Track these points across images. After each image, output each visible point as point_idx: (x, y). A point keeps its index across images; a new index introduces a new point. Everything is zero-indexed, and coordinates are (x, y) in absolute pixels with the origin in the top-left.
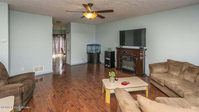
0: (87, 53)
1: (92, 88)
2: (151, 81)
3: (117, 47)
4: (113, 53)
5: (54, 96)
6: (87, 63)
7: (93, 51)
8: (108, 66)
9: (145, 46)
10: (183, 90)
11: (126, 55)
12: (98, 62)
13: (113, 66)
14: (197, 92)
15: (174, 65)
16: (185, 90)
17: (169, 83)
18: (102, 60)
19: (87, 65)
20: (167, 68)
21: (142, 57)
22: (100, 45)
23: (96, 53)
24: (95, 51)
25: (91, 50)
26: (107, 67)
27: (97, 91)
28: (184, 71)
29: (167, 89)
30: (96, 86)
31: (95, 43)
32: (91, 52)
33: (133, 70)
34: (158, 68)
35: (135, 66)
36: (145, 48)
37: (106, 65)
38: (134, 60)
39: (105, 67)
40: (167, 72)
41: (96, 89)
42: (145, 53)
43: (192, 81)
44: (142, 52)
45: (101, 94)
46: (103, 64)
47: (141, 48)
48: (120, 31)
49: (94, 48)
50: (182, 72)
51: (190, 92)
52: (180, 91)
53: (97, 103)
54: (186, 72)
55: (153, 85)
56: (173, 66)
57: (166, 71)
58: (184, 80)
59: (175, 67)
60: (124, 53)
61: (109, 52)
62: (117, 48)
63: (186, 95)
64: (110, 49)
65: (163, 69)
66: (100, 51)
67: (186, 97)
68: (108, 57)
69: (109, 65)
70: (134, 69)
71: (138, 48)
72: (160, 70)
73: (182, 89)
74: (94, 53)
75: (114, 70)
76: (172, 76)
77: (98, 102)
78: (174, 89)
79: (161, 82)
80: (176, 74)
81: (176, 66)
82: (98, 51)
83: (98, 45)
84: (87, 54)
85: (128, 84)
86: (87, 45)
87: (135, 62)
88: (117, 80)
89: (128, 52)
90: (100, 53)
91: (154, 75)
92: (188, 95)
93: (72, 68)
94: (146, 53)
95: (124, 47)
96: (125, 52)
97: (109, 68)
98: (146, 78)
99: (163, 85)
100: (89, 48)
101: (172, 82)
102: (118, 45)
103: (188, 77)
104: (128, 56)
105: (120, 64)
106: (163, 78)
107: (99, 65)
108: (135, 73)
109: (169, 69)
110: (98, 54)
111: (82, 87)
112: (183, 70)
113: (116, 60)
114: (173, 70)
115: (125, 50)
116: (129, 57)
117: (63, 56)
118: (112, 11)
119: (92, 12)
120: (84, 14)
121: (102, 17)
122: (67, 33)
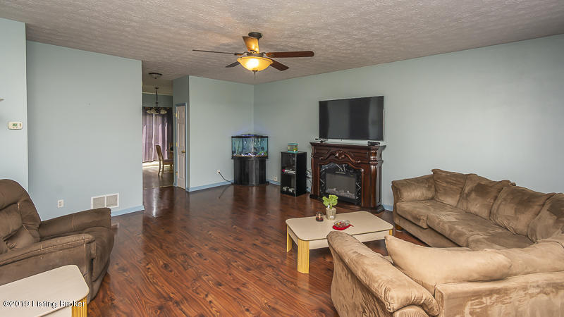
0: (233, 158)
2: (397, 221)
3: (314, 141)
4: (302, 157)
5: (165, 266)
6: (232, 184)
7: (247, 154)
8: (291, 190)
9: (382, 139)
10: (466, 232)
11: (335, 162)
12: (263, 181)
13: (301, 190)
14: (493, 235)
15: (447, 182)
16: (471, 233)
17: (437, 220)
18: (273, 176)
19: (231, 190)
20: (433, 189)
21: (375, 165)
22: (267, 137)
23: (258, 157)
24: (255, 154)
25: (243, 148)
26: (287, 192)
27: (272, 248)
28: (469, 194)
29: (433, 234)
31: (252, 133)
32: (243, 155)
33: (354, 197)
34: (414, 190)
35: (357, 187)
36: (382, 143)
37: (285, 189)
38: (357, 172)
39: (282, 192)
40: (432, 199)
41: (269, 244)
42: (381, 155)
43: (485, 213)
44: (375, 154)
45: (284, 255)
46: (275, 186)
47: (374, 144)
48: (320, 102)
49: (251, 145)
50: (464, 197)
51: (481, 236)
52: (461, 234)
53: (278, 275)
54: (473, 195)
55: (402, 229)
56: (445, 184)
57: (430, 195)
58: (468, 213)
59: (449, 185)
60: (332, 157)
61: (293, 154)
62: (313, 144)
63: (473, 241)
64: (296, 146)
65: (424, 191)
66: (267, 152)
67: (473, 245)
68: (290, 167)
69: (291, 188)
70: (357, 195)
71: (365, 143)
72: (418, 193)
73: (464, 230)
74: (251, 157)
75: (305, 199)
76: (443, 206)
77: (281, 273)
78: (447, 233)
79: (420, 220)
80: (450, 201)
81: (452, 184)
82: (262, 153)
83: (262, 137)
84: (233, 161)
85: (348, 227)
86: (232, 137)
87: (358, 179)
88: (321, 220)
89: (340, 155)
90: (267, 157)
91: (405, 206)
92: (477, 241)
94: (385, 155)
95: (330, 141)
96: (333, 154)
97: (292, 194)
98: (384, 214)
99: (425, 226)
100: (238, 144)
101: (444, 219)
102: (315, 137)
103: (476, 206)
104: (341, 164)
105: (321, 183)
106: (423, 211)
107: (265, 188)
108: (358, 205)
109: (436, 191)
110: (262, 161)
111: (233, 241)
112: (466, 191)
113: (310, 175)
114: (446, 193)
115: (333, 150)
116: (342, 167)
117: (162, 166)
118: (310, 54)
119: (261, 55)
120: (239, 60)
121: (282, 68)
122: (178, 105)
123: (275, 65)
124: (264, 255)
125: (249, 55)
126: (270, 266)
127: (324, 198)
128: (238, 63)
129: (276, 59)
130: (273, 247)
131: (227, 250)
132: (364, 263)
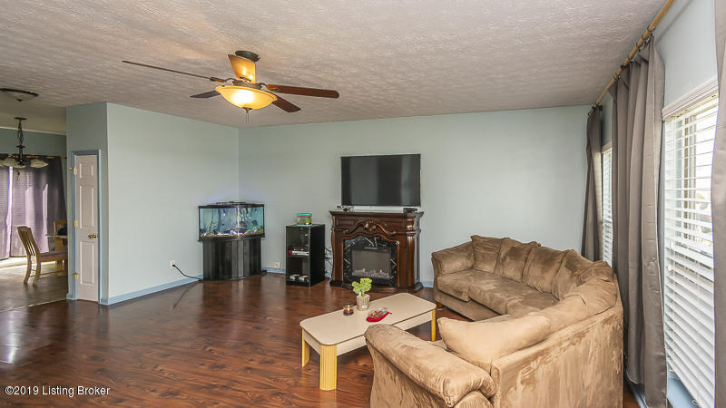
0: (201, 239)
1: (254, 364)
2: (438, 299)
3: (335, 209)
4: (318, 231)
6: (200, 281)
7: (228, 232)
8: (302, 279)
9: (419, 204)
10: (506, 299)
11: (364, 234)
12: (256, 270)
13: (317, 276)
14: (526, 297)
15: (485, 248)
16: (509, 299)
17: (479, 291)
18: (274, 260)
19: (198, 292)
20: (472, 258)
21: (412, 235)
22: (263, 206)
23: (247, 236)
24: (242, 231)
25: (220, 223)
26: (297, 283)
28: (504, 259)
29: (476, 306)
30: (270, 354)
31: (237, 200)
32: (219, 234)
33: (388, 277)
34: (454, 260)
35: (392, 264)
36: (419, 209)
37: (293, 278)
38: (391, 246)
39: (289, 283)
40: (472, 268)
41: (272, 362)
42: (418, 223)
43: (518, 277)
44: (412, 223)
46: (276, 275)
47: (410, 211)
48: (342, 158)
49: (236, 218)
50: (500, 262)
51: (516, 300)
52: (500, 302)
53: (290, 404)
54: (508, 259)
55: (443, 306)
56: (483, 251)
57: (470, 265)
58: (504, 278)
59: (487, 251)
60: (360, 229)
61: (306, 229)
62: (333, 214)
63: (511, 306)
64: (309, 217)
65: (465, 261)
66: (263, 228)
67: (511, 311)
68: (300, 246)
69: (302, 275)
70: (392, 274)
71: (399, 210)
72: (458, 263)
73: (503, 297)
74: (235, 237)
75: (324, 287)
76: (483, 274)
77: (294, 400)
78: (487, 303)
79: (461, 293)
80: (488, 268)
81: (490, 250)
82: (255, 230)
83: (254, 206)
84: (201, 244)
85: (385, 316)
86: (200, 207)
87: (393, 253)
88: (352, 313)
89: (370, 226)
90: (263, 235)
91: (447, 280)
92: (514, 306)
93: (112, 314)
94: (422, 221)
95: (357, 209)
96: (361, 225)
97: (304, 284)
98: (423, 292)
99: (466, 299)
100: (211, 219)
101: (485, 288)
102: (336, 203)
103: (511, 271)
104: (372, 238)
105: (345, 264)
106: (465, 283)
107: (260, 281)
108: (393, 286)
109: (475, 259)
110: (255, 242)
112: (502, 256)
113: (329, 254)
114: (485, 260)
115: (361, 220)
116: (373, 241)
118: (334, 94)
119: (258, 86)
120: (219, 89)
121: (290, 108)
122: (79, 153)
123: (280, 103)
124: (267, 381)
125: (237, 83)
126: (277, 394)
127: (354, 284)
128: (215, 93)
129: (282, 95)
130: (280, 364)
131: (198, 388)
132: (416, 357)
